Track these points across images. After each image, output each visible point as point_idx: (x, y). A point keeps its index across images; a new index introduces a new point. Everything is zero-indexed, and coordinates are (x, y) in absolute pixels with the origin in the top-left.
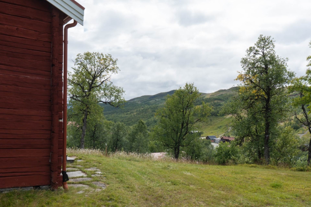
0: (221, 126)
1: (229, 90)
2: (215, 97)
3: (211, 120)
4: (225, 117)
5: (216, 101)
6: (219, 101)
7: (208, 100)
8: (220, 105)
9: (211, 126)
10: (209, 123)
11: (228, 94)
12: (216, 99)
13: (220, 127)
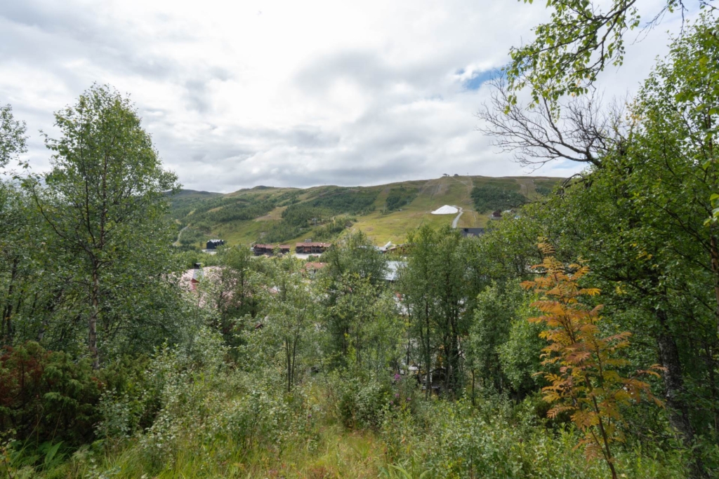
0: (250, 233)
1: (253, 189)
2: (237, 197)
3: (236, 225)
4: (253, 220)
5: (239, 202)
6: (242, 202)
7: (227, 202)
8: (244, 206)
9: (236, 233)
10: (234, 229)
11: (253, 193)
12: (238, 200)
13: (248, 234)
